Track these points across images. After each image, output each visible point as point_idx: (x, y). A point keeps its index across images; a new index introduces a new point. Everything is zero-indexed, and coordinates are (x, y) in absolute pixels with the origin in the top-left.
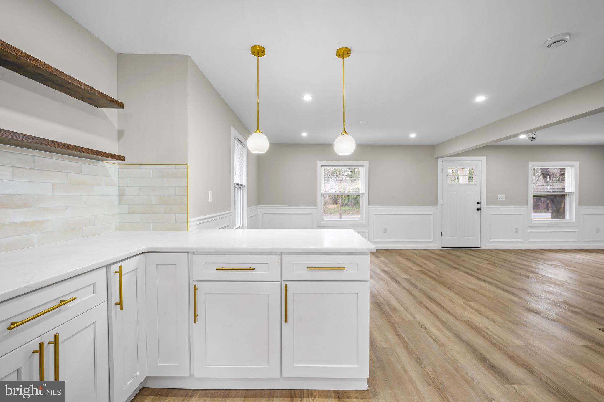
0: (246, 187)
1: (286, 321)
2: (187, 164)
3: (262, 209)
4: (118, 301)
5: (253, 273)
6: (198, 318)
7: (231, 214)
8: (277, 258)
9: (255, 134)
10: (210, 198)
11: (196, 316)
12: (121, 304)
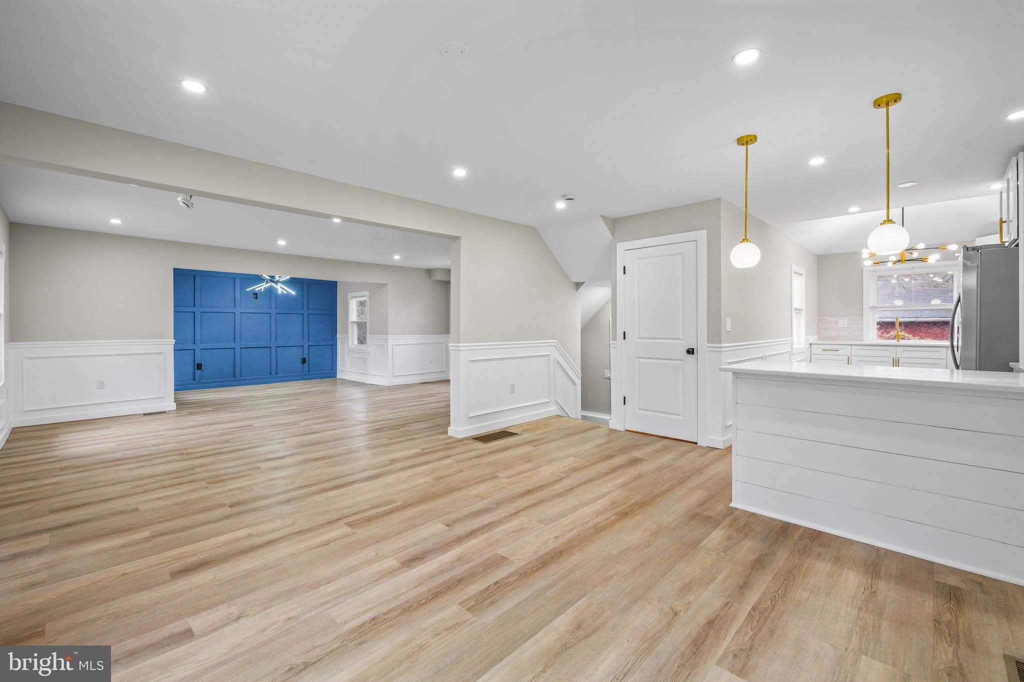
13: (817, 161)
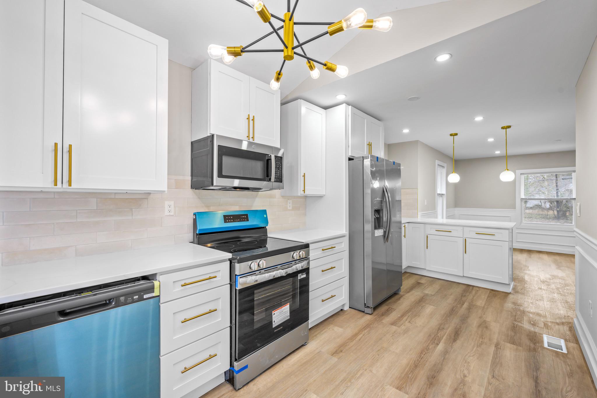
0: (445, 195)
1: (465, 253)
2: (417, 189)
3: (458, 211)
4: (404, 235)
5: (451, 233)
6: (428, 248)
7: (436, 212)
8: (462, 228)
9: (452, 174)
10: (426, 203)
11: (427, 247)
12: (405, 236)
13: (479, 119)
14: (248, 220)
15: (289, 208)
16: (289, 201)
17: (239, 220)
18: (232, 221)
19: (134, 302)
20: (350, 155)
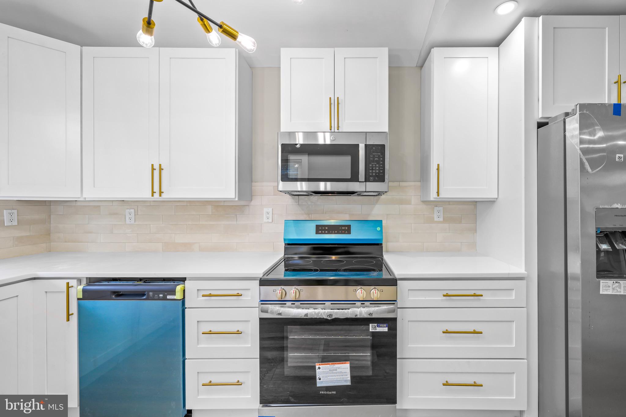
14: (349, 233)
15: (436, 219)
16: (436, 209)
17: (336, 232)
18: (326, 232)
19: (159, 299)
20: (540, 116)
